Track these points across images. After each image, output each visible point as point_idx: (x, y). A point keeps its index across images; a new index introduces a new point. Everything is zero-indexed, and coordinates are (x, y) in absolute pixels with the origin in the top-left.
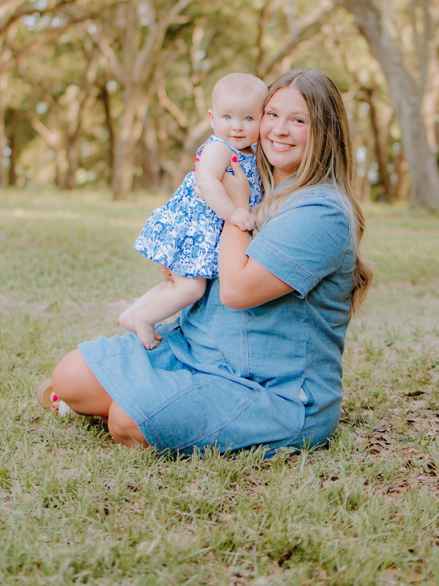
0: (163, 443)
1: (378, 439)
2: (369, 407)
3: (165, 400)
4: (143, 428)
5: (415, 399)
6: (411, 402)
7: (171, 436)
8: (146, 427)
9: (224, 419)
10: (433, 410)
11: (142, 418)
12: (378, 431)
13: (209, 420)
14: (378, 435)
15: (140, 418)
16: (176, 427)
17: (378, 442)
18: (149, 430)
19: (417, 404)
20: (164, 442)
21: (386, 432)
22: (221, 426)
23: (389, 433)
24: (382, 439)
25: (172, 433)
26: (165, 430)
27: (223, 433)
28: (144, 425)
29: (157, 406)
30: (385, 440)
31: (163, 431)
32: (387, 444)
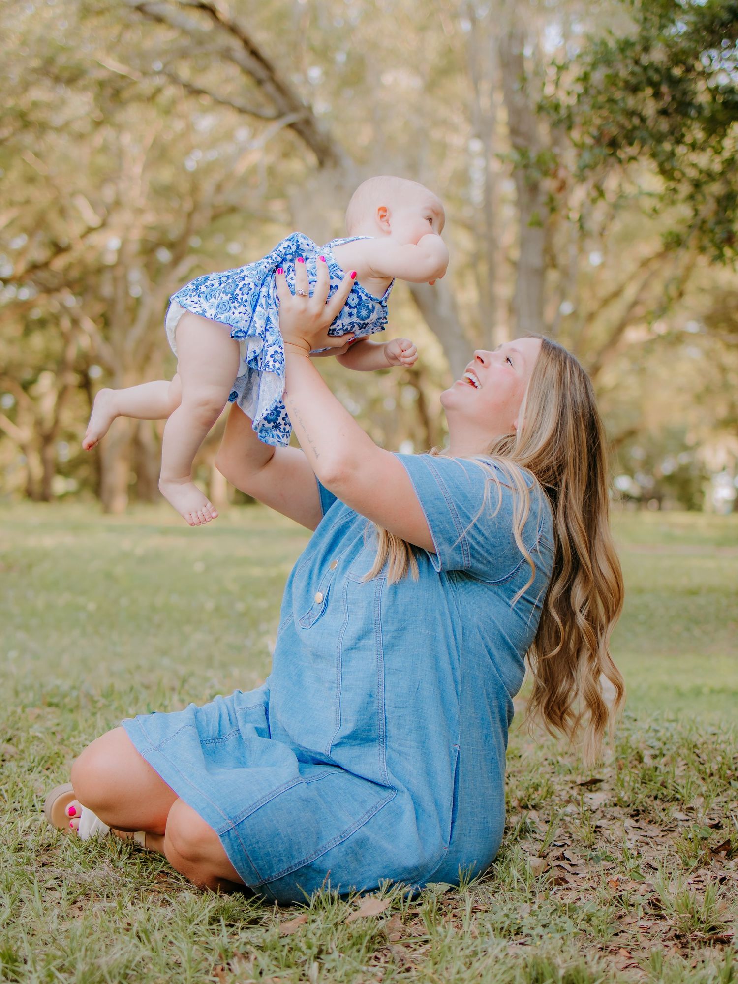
0: (256, 866)
1: (558, 858)
2: (530, 807)
3: (260, 797)
4: (227, 841)
5: (591, 791)
6: (586, 794)
7: (268, 854)
8: (230, 839)
9: (346, 827)
10: (621, 807)
11: (226, 824)
12: (555, 845)
13: (323, 830)
14: (557, 852)
15: (223, 824)
16: (276, 839)
17: (557, 863)
18: (235, 844)
19: (597, 799)
20: (257, 864)
21: (566, 846)
22: (341, 837)
23: (571, 848)
24: (563, 857)
25: (269, 850)
26: (260, 844)
27: (343, 849)
28: (229, 836)
29: (248, 806)
30: (568, 860)
31: (256, 846)
32: (572, 865)
